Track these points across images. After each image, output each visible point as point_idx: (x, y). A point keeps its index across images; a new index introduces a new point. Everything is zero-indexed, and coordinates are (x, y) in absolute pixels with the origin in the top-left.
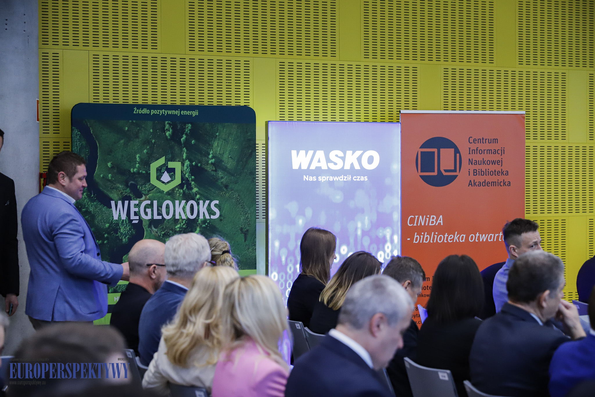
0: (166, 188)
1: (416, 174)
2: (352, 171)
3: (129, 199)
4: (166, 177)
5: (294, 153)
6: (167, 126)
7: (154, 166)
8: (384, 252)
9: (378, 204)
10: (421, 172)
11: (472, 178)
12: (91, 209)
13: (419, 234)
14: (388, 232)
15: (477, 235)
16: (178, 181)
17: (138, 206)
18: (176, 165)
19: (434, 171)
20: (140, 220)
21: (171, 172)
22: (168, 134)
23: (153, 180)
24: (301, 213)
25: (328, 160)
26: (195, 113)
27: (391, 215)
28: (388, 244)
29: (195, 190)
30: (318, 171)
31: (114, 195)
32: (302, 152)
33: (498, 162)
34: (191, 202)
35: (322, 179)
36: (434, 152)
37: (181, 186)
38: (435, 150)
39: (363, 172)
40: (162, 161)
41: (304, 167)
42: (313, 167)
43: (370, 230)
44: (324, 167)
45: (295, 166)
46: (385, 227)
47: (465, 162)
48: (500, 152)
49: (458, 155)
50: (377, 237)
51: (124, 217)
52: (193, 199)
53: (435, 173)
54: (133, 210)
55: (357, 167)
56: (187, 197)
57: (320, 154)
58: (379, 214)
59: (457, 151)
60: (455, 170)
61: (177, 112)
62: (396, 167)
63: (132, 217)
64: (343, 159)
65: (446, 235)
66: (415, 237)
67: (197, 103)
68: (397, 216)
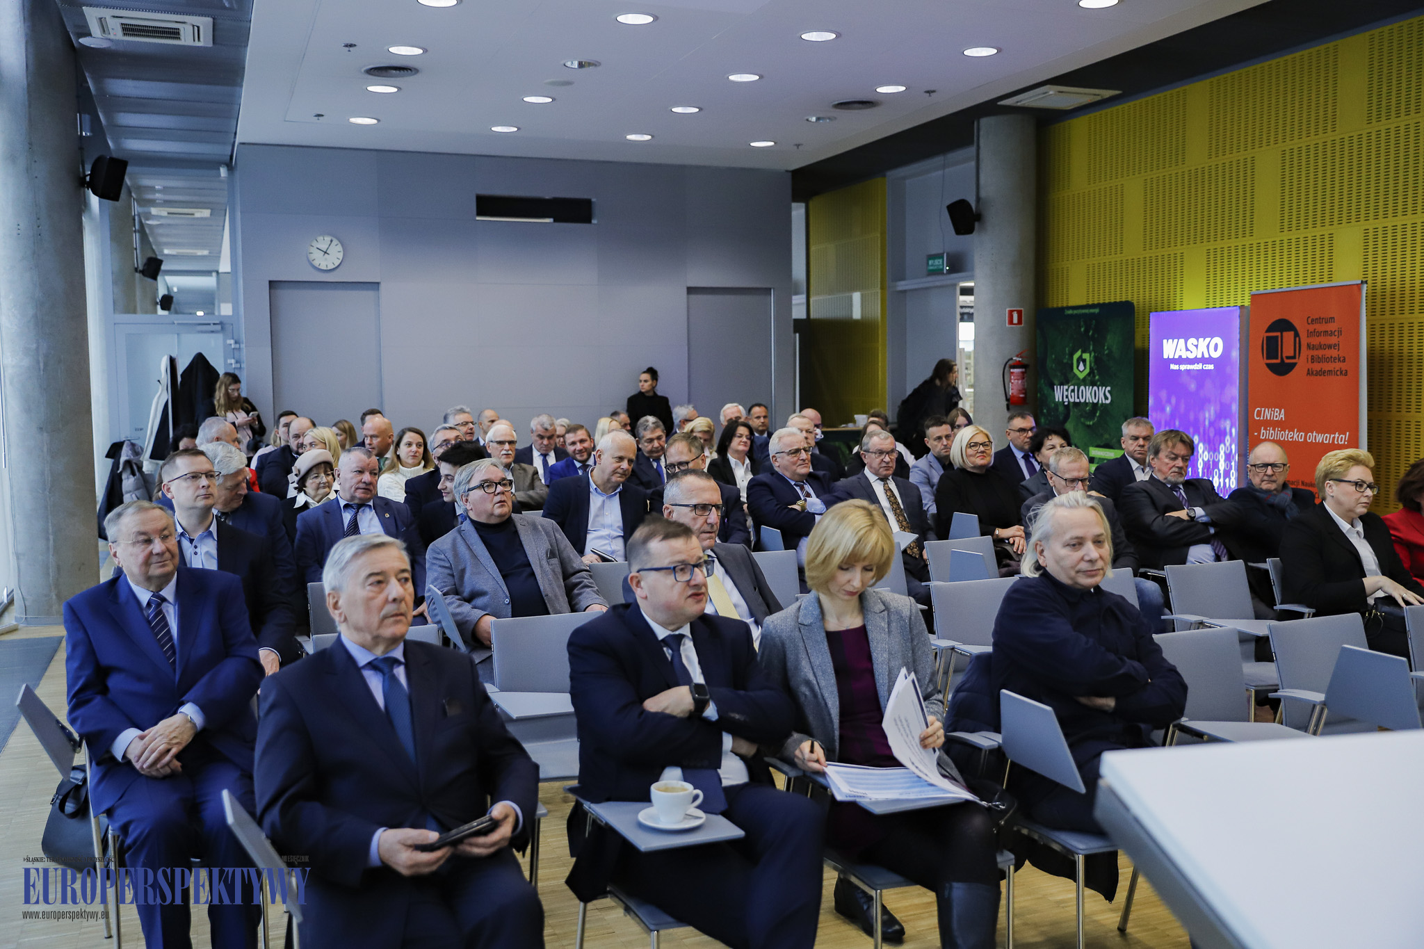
0: (1081, 376)
1: (1260, 362)
2: (1203, 360)
3: (1063, 385)
4: (1081, 367)
5: (1165, 341)
6: (1082, 323)
7: (1076, 356)
8: (1225, 445)
9: (1221, 394)
10: (1268, 358)
11: (1310, 366)
12: (1046, 392)
13: (1265, 429)
14: (1227, 424)
15: (1314, 434)
16: (1088, 370)
17: (1067, 390)
18: (1086, 356)
19: (1277, 358)
20: (1069, 402)
21: (1084, 361)
22: (1082, 329)
23: (1075, 370)
24: (1169, 401)
25: (1187, 349)
26: (1097, 311)
27: (1229, 406)
28: (1228, 438)
29: (1097, 377)
30: (1180, 361)
31: (1056, 382)
32: (1170, 341)
33: (1335, 345)
34: (1095, 388)
35: (1183, 367)
36: (1277, 337)
37: (1089, 374)
38: (1278, 334)
39: (1209, 360)
40: (1079, 353)
41: (1171, 357)
42: (1176, 357)
43: (1215, 421)
44: (1184, 357)
45: (1165, 356)
46: (1226, 418)
47: (1304, 348)
48: (1336, 333)
49: (1297, 339)
50: (1220, 428)
51: (1061, 400)
52: (1096, 385)
53: (1278, 361)
54: (1065, 393)
55: (1206, 356)
56: (1093, 384)
57: (1182, 341)
58: (1221, 404)
59: (1297, 335)
60: (1294, 357)
61: (1086, 311)
62: (1235, 354)
63: (1065, 400)
64: (1197, 346)
65: (1287, 432)
66: (1262, 431)
67: (1096, 302)
68: (1235, 408)
